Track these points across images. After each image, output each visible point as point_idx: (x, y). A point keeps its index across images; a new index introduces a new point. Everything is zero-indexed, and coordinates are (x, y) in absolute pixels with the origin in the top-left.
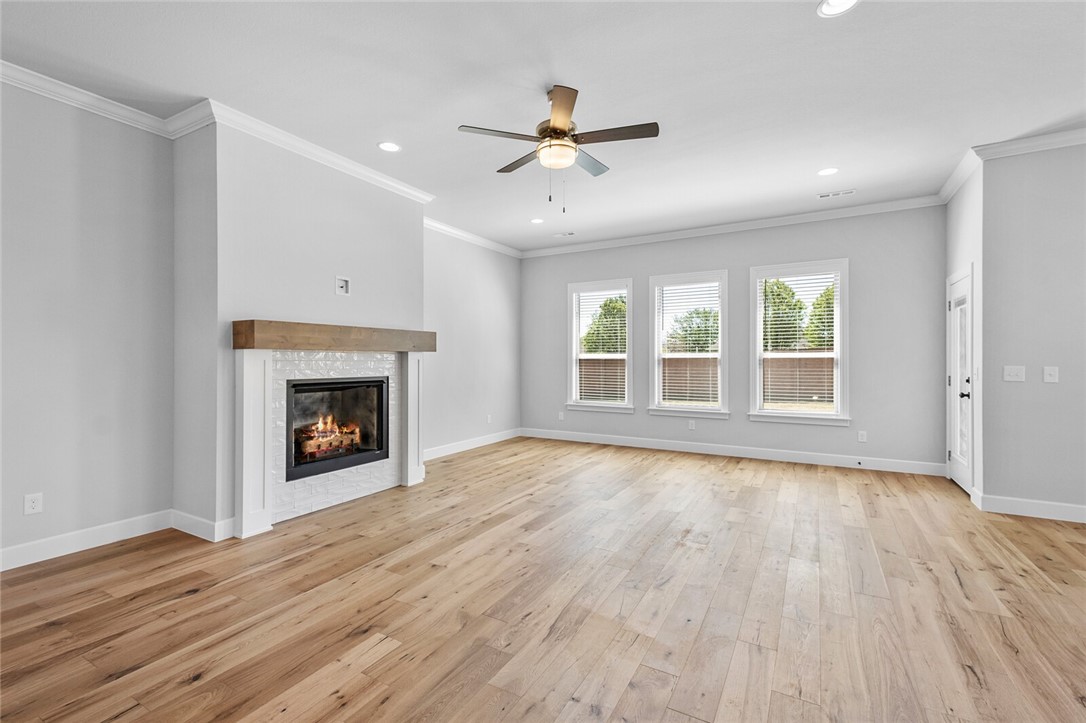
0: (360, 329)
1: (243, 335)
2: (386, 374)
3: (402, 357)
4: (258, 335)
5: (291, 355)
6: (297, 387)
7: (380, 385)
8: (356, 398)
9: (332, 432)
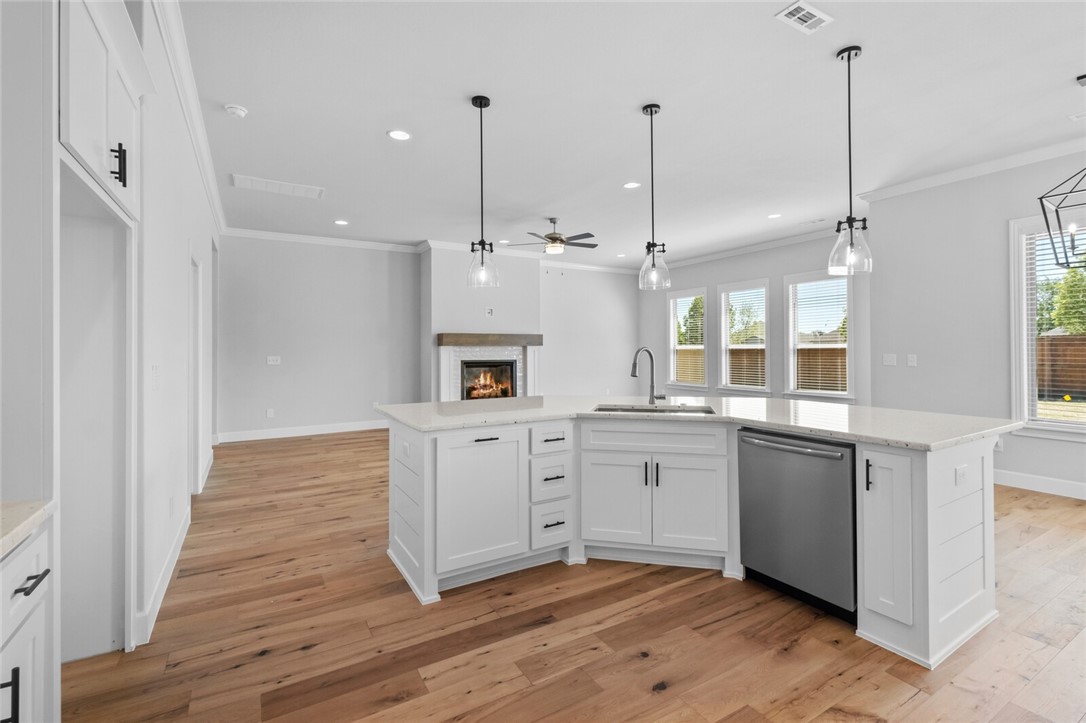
0: (494, 335)
1: (441, 340)
2: (514, 358)
3: (525, 348)
4: (445, 340)
5: (463, 349)
6: (468, 365)
7: (511, 364)
8: (502, 372)
9: (492, 387)
